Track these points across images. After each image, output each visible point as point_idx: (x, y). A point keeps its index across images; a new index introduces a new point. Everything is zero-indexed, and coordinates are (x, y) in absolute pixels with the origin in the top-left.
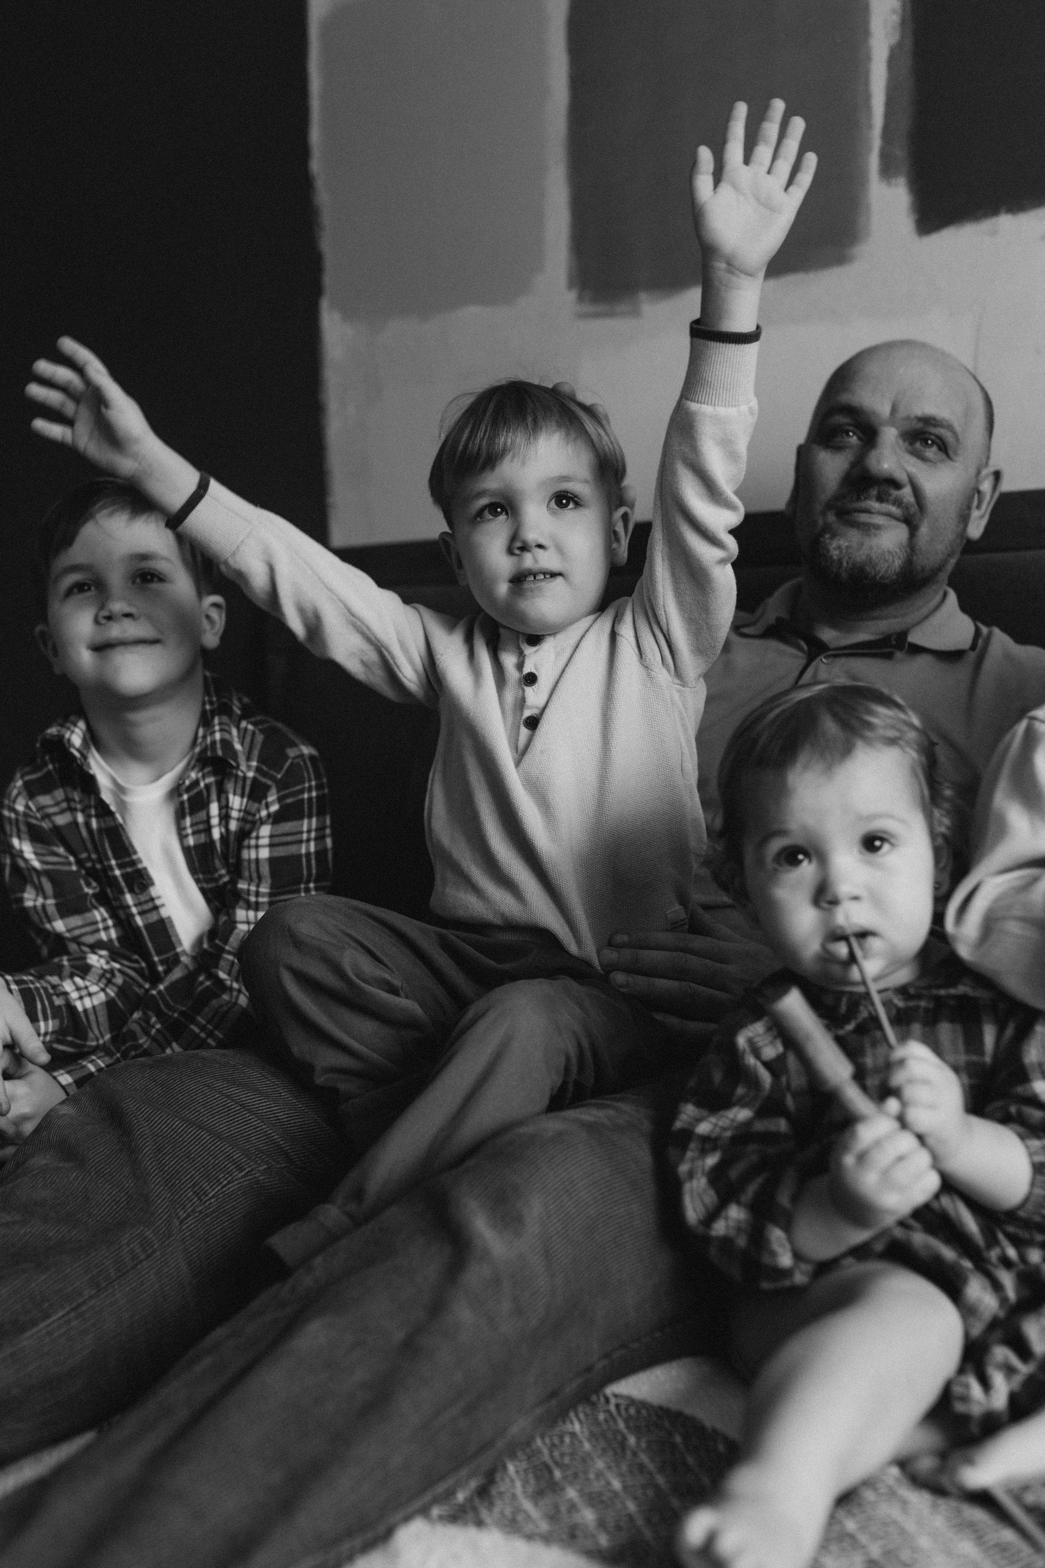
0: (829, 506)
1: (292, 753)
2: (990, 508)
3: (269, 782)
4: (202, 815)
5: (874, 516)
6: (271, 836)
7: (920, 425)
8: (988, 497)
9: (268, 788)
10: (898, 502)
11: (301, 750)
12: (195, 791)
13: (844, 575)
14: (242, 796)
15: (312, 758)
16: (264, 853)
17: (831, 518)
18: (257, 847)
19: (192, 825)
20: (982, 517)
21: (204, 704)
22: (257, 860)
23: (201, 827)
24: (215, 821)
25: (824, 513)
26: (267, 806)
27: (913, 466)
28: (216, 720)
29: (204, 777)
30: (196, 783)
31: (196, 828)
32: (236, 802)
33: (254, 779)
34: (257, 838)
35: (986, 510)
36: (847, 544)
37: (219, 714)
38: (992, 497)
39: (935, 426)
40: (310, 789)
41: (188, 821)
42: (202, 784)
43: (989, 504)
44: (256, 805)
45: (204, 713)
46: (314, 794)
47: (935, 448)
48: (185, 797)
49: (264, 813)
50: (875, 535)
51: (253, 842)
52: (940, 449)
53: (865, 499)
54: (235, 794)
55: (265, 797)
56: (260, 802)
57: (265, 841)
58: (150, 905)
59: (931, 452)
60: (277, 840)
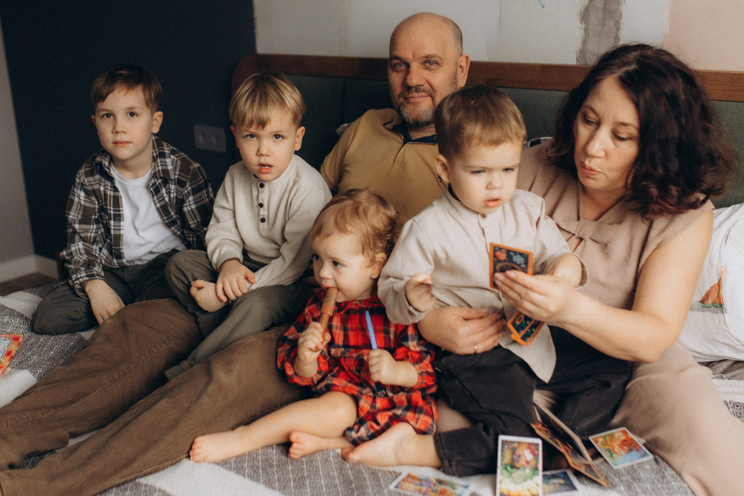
0: (400, 95)
1: (191, 167)
2: (467, 71)
3: (186, 180)
4: (159, 195)
5: (416, 99)
6: (194, 200)
7: (425, 59)
8: (465, 67)
9: (186, 182)
10: (424, 91)
11: (194, 166)
12: (155, 186)
13: (411, 123)
14: (175, 185)
15: (198, 168)
16: (193, 207)
17: (402, 100)
18: (190, 205)
19: (157, 199)
20: (465, 75)
21: (153, 153)
22: (192, 210)
23: (161, 199)
24: (165, 195)
25: (399, 99)
26: (187, 189)
27: (426, 74)
28: (159, 160)
29: (158, 180)
30: (155, 183)
31: (159, 200)
32: (173, 187)
33: (178, 178)
34: (189, 202)
35: (466, 73)
36: (409, 111)
37: (160, 157)
38: (467, 65)
39: (431, 57)
40: (201, 180)
41: (155, 197)
42: (157, 183)
43: (467, 69)
44: (183, 189)
45: (153, 157)
46: (203, 181)
47: (434, 64)
48: (152, 189)
49: (186, 191)
50: (418, 105)
51: (188, 204)
52: (436, 64)
53: (411, 93)
54: (172, 184)
55: (186, 185)
56: (184, 188)
57: (192, 202)
58: (118, 228)
59: (433, 67)
60: (196, 201)
